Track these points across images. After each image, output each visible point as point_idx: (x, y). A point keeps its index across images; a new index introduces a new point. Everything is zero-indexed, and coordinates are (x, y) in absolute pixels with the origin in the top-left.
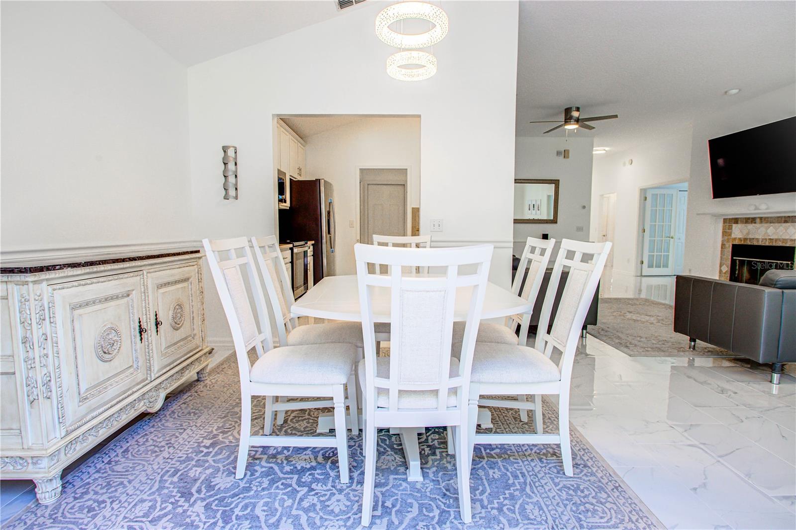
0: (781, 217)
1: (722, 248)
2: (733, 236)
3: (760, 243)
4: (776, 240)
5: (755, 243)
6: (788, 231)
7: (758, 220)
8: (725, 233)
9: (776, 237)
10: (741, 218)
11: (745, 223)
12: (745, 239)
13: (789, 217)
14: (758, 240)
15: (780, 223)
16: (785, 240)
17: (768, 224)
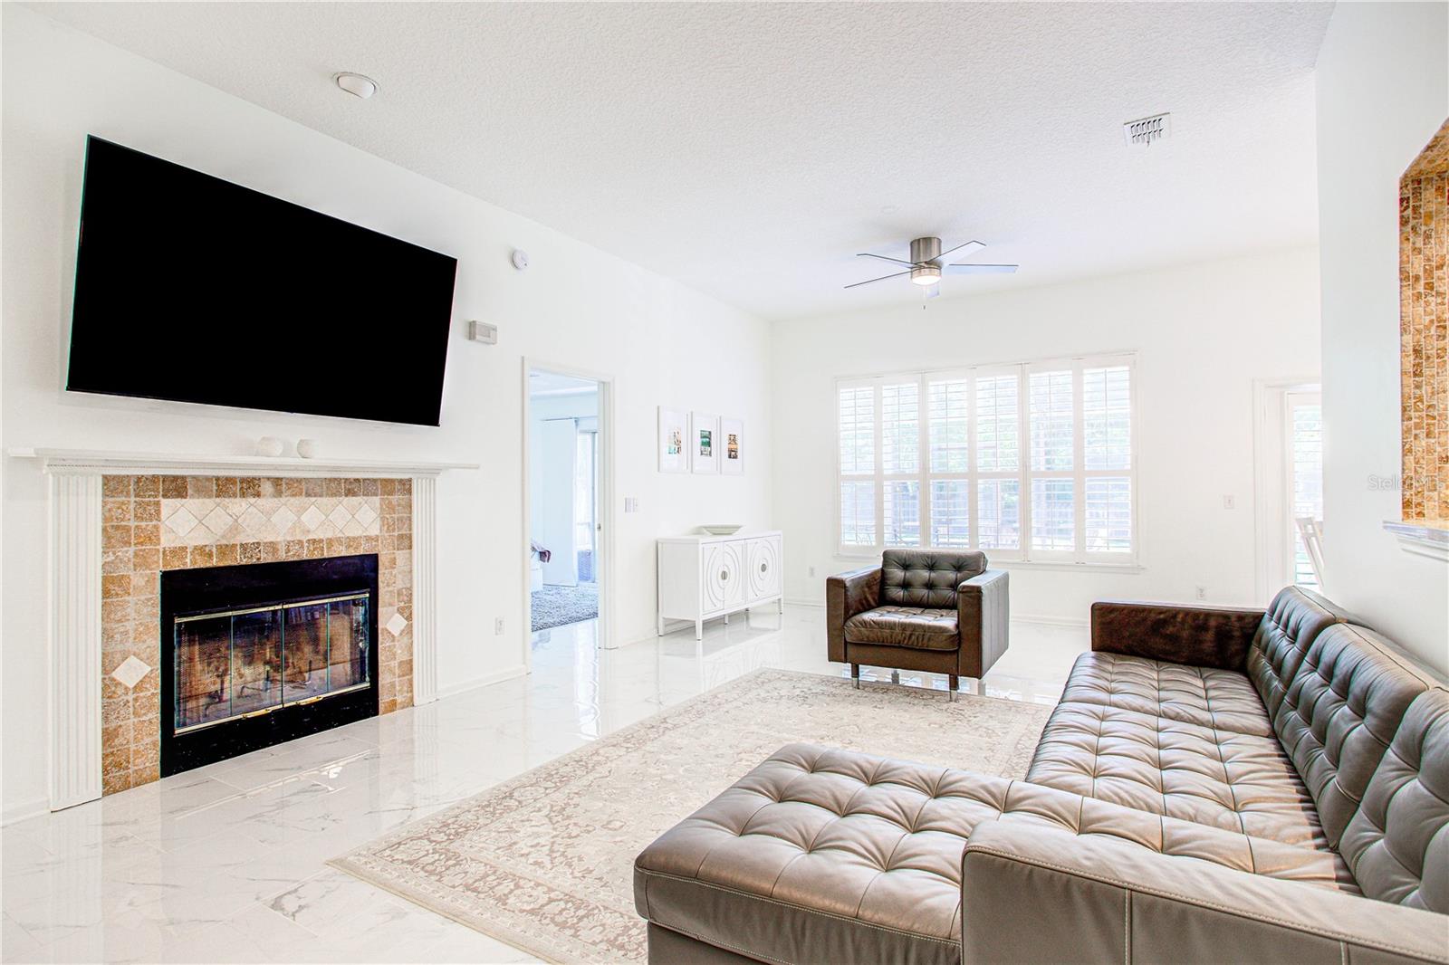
0: (338, 480)
1: (106, 593)
2: (166, 541)
3: (282, 556)
4: (330, 542)
5: (266, 558)
6: (356, 516)
7: (267, 488)
8: (113, 534)
9: (330, 535)
10: (194, 477)
11: (218, 496)
12: (224, 550)
13: (357, 480)
14: (273, 546)
15: (333, 495)
16: (351, 541)
17: (304, 499)
